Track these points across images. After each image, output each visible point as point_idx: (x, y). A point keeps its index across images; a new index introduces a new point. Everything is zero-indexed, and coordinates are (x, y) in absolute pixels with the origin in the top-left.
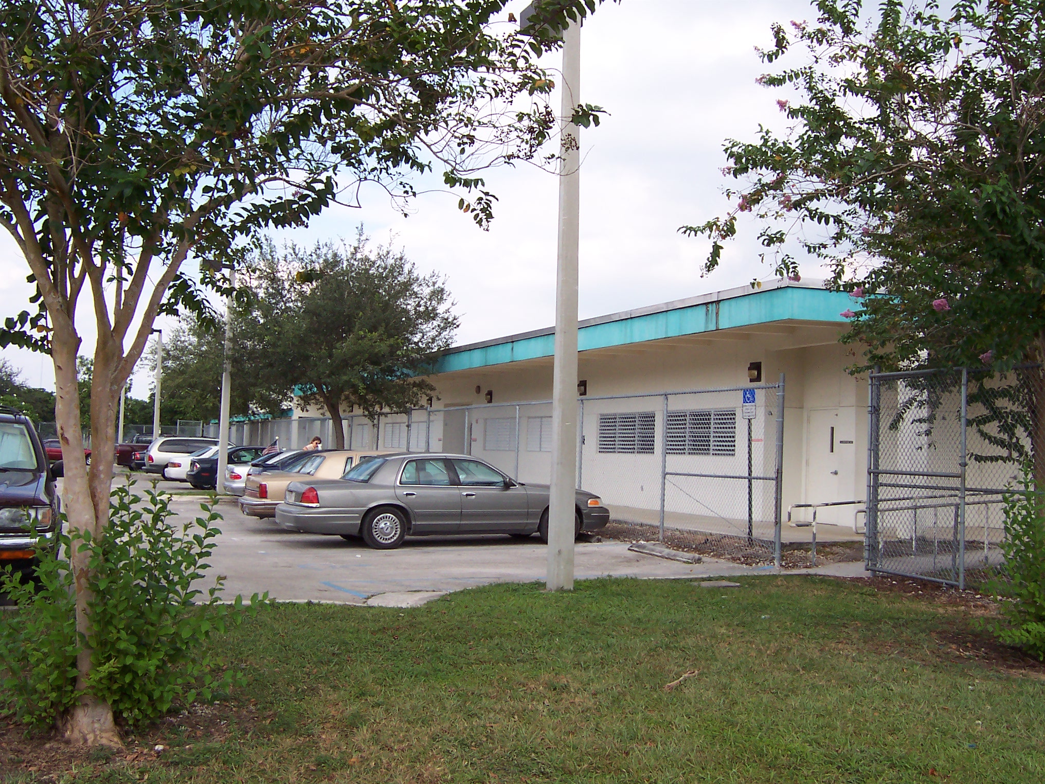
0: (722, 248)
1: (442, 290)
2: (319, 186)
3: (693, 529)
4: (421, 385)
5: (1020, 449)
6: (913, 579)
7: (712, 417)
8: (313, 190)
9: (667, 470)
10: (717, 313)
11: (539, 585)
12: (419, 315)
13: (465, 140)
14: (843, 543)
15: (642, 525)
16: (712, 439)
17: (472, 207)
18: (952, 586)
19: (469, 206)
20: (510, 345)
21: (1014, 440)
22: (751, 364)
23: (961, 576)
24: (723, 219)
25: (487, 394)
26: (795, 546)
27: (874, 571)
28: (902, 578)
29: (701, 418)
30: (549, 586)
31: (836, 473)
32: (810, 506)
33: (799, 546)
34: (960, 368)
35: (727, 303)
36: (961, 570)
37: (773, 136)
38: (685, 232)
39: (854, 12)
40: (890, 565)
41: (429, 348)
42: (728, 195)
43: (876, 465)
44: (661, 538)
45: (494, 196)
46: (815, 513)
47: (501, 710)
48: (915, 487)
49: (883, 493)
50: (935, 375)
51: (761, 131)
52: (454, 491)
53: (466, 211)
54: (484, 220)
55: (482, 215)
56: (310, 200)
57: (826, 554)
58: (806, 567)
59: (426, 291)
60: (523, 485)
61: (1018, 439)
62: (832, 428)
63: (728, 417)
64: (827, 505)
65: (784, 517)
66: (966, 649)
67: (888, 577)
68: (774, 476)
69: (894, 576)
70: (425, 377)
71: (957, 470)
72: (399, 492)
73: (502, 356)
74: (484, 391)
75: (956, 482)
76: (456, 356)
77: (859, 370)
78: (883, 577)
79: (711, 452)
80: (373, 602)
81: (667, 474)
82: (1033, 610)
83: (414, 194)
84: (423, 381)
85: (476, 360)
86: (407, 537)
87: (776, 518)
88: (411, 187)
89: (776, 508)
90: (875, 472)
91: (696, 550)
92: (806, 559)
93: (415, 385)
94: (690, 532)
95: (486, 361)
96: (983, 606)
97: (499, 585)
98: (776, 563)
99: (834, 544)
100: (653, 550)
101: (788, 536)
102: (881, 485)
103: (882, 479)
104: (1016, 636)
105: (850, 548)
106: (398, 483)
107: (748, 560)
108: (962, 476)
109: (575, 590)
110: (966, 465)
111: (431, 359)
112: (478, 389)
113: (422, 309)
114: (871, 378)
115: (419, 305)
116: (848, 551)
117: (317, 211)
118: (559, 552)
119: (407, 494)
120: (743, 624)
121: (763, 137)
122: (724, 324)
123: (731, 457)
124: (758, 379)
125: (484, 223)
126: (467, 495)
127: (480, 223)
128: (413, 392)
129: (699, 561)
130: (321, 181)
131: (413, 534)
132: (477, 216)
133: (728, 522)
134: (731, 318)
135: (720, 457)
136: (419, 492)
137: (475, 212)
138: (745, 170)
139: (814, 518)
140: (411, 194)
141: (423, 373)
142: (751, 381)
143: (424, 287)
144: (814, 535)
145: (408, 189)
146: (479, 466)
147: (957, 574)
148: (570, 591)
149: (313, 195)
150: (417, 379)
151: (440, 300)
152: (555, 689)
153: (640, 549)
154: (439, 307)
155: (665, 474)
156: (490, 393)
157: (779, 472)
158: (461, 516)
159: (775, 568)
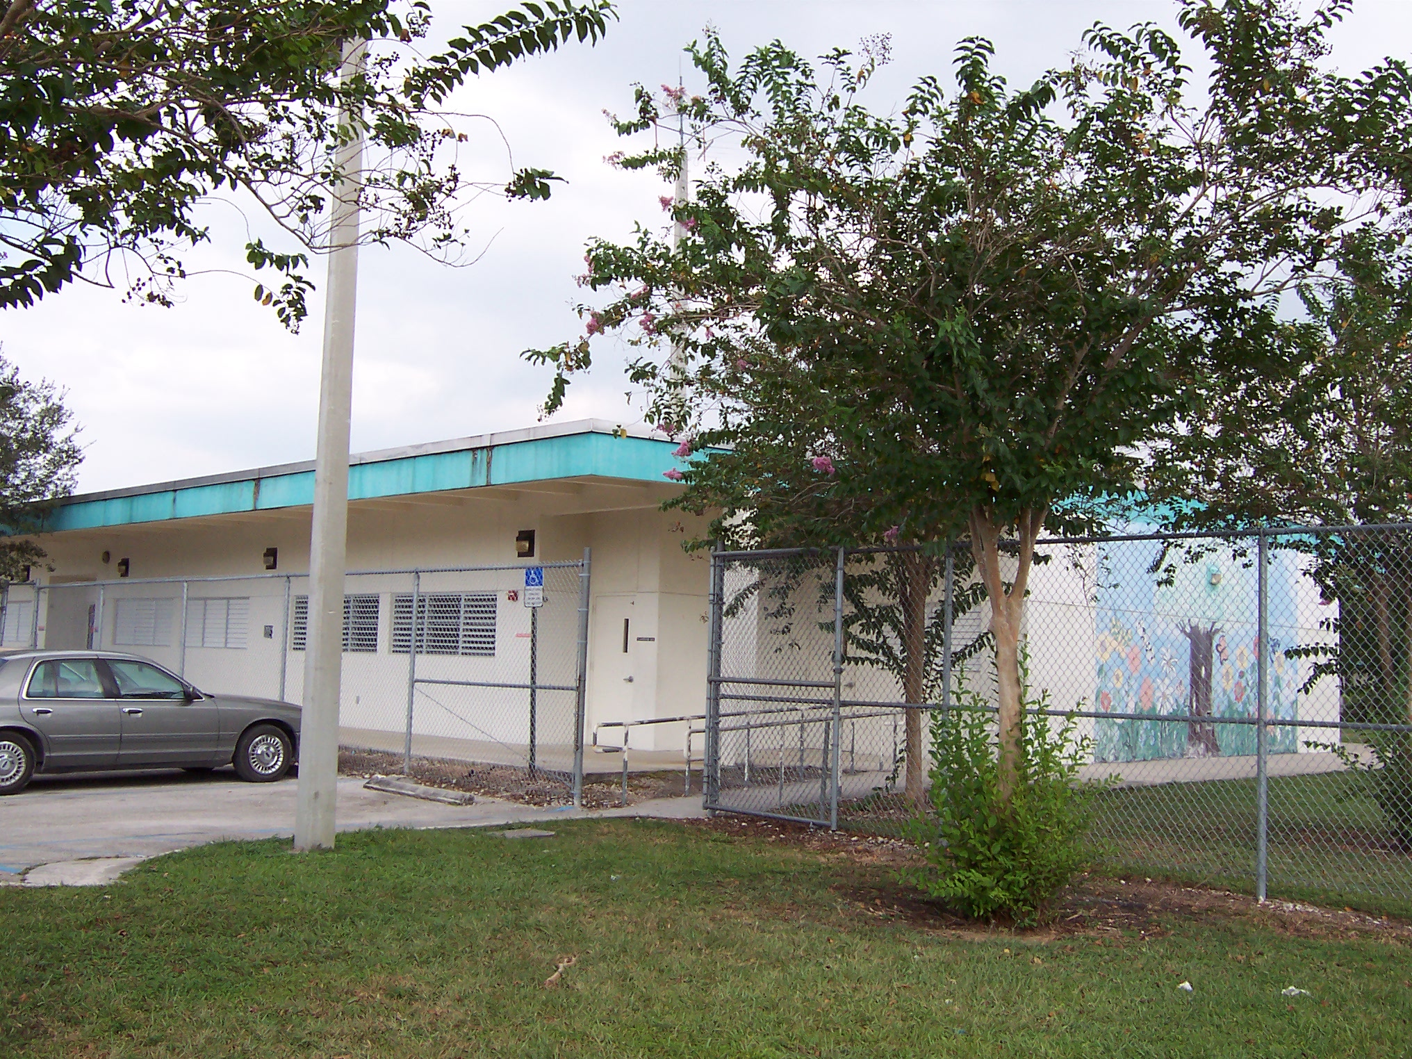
0: (568, 383)
1: (60, 408)
2: (57, 250)
3: (447, 756)
4: (23, 549)
5: (888, 652)
6: (766, 818)
7: (463, 602)
8: (46, 254)
9: (416, 677)
10: (489, 463)
11: (280, 845)
12: (23, 445)
13: (308, 203)
14: (655, 773)
15: (371, 752)
16: (461, 633)
17: (274, 299)
18: (820, 827)
19: (270, 296)
20: (171, 495)
21: (881, 640)
22: (520, 533)
23: (834, 813)
24: (575, 343)
25: (120, 564)
26: (593, 778)
27: (714, 809)
28: (753, 818)
29: (446, 605)
30: (298, 843)
31: (630, 680)
32: (620, 724)
33: (599, 778)
34: (836, 548)
35: (503, 449)
36: (834, 805)
37: (653, 238)
38: (529, 358)
39: (751, 86)
40: (730, 800)
41: (38, 493)
42: (580, 312)
43: (718, 671)
44: (406, 770)
45: (309, 284)
46: (627, 735)
47: (342, 1034)
48: (770, 699)
49: (725, 706)
50: (801, 555)
51: (638, 231)
52: (111, 706)
53: (266, 302)
54: (293, 318)
55: (289, 310)
56: (42, 269)
57: (634, 788)
58: (615, 806)
59: (34, 409)
60: (212, 697)
61: (885, 638)
62: (627, 621)
63: (485, 605)
64: (642, 723)
65: (588, 739)
66: (876, 908)
67: (732, 818)
68: (574, 684)
69: (741, 816)
70: (31, 537)
71: (830, 677)
72: (25, 708)
73: (159, 510)
74: (116, 560)
75: (828, 694)
76: (82, 507)
77: (696, 546)
78: (726, 817)
79: (460, 650)
80: (36, 879)
81: (417, 681)
82: (964, 854)
83: (183, 274)
84: (27, 542)
85: (116, 515)
86: (36, 776)
87: (577, 740)
88: (179, 264)
89: (577, 729)
90: (715, 681)
91: (458, 785)
92: (610, 795)
93: (12, 547)
94: (442, 761)
95: (131, 517)
96: (866, 851)
97: (224, 844)
98: (576, 802)
99: (643, 774)
100: (401, 788)
101: (592, 765)
102: (724, 697)
103: (725, 689)
104: (949, 888)
105: (663, 779)
106: (24, 696)
107: (537, 798)
108: (835, 686)
109: (338, 848)
110: (841, 671)
111: (43, 510)
112: (107, 556)
113: (28, 435)
114: (715, 558)
115: (24, 430)
116: (662, 783)
117: (54, 287)
118: (317, 795)
119: (39, 712)
120: (593, 889)
121: (640, 239)
122: (499, 478)
123: (491, 659)
124: (530, 553)
125: (293, 321)
126: (130, 712)
127: (286, 320)
128: (12, 558)
129: (470, 801)
130: (59, 242)
131: (46, 771)
132: (282, 311)
133: (508, 748)
134: (506, 471)
135: (472, 658)
136: (58, 709)
137: (279, 306)
138: (607, 280)
139: (626, 741)
140: (177, 273)
141: (29, 531)
142: (520, 555)
143: (31, 404)
144: (625, 763)
145: (172, 264)
146: (146, 670)
147: (829, 811)
148: (329, 850)
149: (48, 263)
150: (18, 539)
151: (56, 423)
152: (400, 996)
153: (383, 786)
154: (53, 433)
155: (413, 682)
156: (125, 563)
157: (582, 679)
158: (121, 742)
159: (575, 811)
